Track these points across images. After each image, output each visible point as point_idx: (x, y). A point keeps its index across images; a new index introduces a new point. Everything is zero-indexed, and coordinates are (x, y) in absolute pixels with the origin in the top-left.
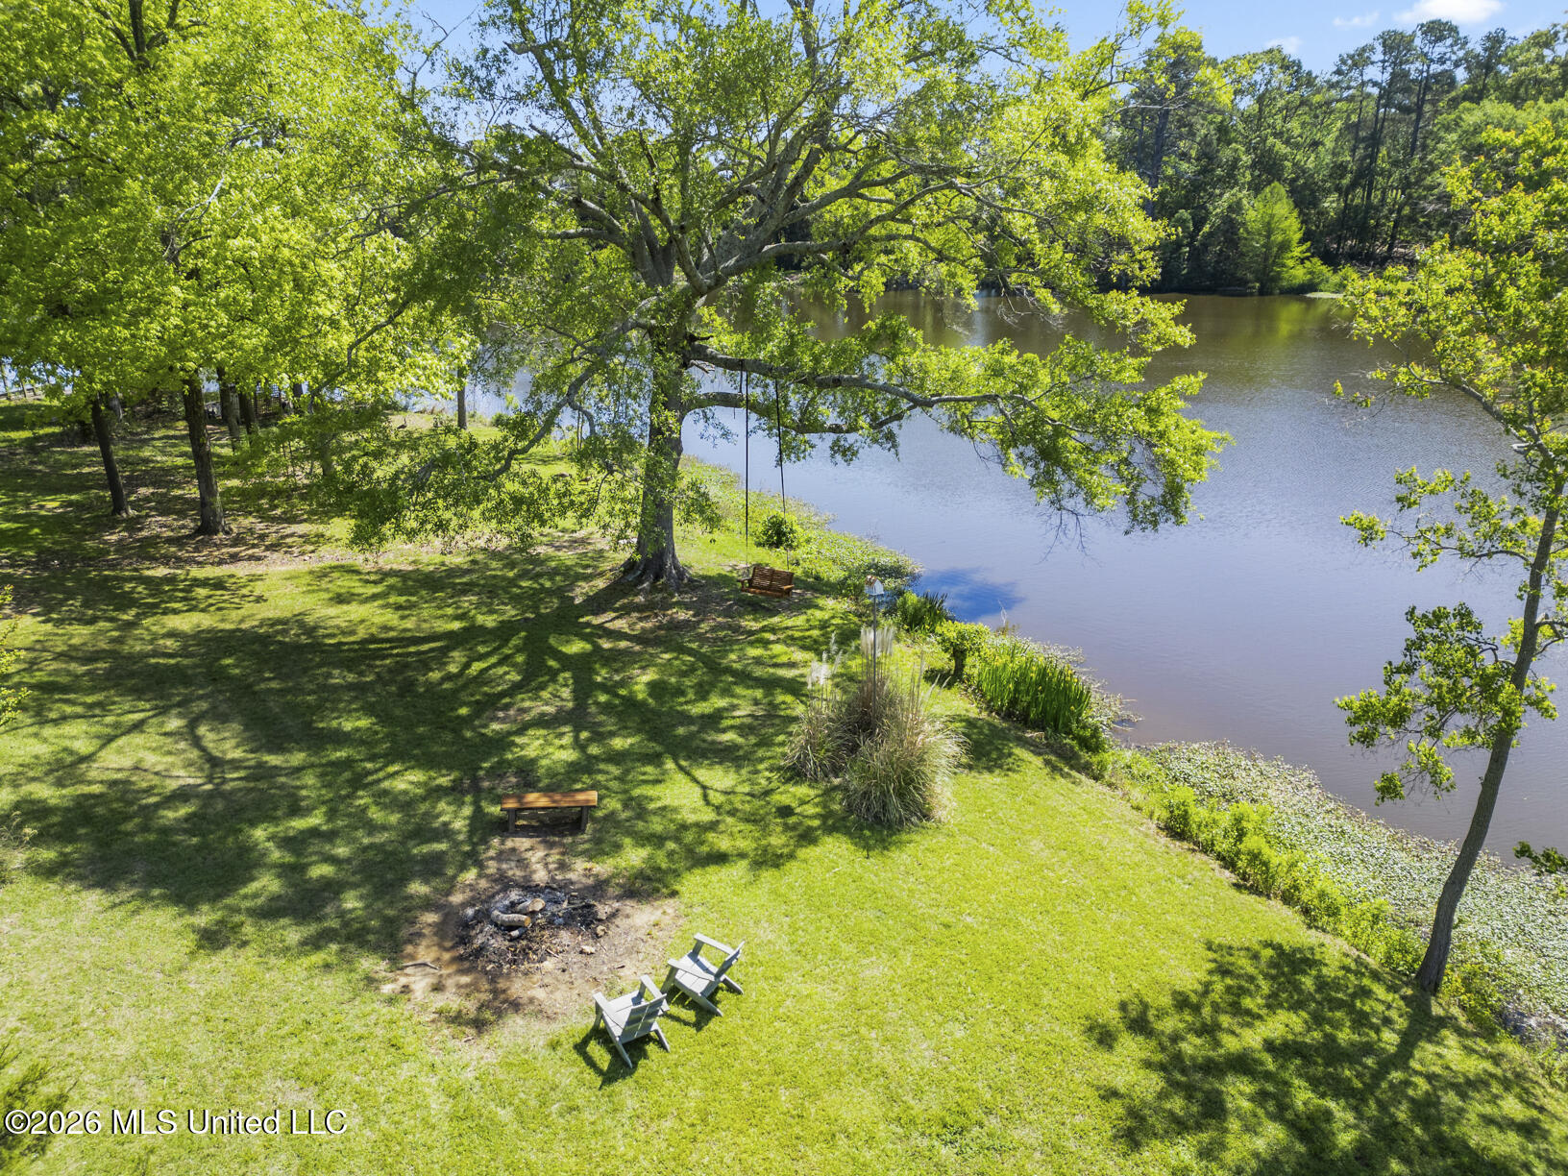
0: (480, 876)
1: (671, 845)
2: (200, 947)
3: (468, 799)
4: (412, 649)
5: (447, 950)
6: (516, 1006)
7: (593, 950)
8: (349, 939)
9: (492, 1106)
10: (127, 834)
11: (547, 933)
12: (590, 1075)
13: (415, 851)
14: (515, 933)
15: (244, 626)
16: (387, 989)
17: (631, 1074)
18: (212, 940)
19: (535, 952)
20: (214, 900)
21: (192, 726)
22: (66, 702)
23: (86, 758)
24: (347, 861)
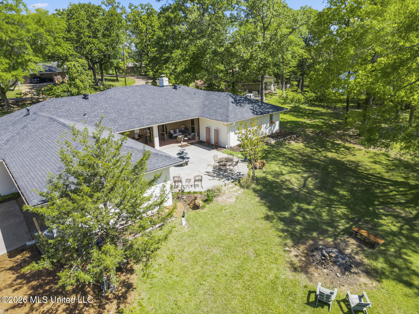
0: (333, 241)
1: (396, 270)
2: (264, 218)
3: (351, 223)
4: (380, 181)
5: (307, 251)
6: (306, 272)
7: (340, 276)
8: (290, 235)
9: (280, 286)
10: (274, 191)
11: (331, 263)
12: (305, 299)
13: (324, 226)
14: (323, 258)
15: (342, 160)
16: (287, 248)
17: (315, 308)
18: (267, 218)
19: (325, 265)
20: (275, 211)
21: (309, 177)
22: (291, 163)
23: (283, 175)
24: (307, 219)
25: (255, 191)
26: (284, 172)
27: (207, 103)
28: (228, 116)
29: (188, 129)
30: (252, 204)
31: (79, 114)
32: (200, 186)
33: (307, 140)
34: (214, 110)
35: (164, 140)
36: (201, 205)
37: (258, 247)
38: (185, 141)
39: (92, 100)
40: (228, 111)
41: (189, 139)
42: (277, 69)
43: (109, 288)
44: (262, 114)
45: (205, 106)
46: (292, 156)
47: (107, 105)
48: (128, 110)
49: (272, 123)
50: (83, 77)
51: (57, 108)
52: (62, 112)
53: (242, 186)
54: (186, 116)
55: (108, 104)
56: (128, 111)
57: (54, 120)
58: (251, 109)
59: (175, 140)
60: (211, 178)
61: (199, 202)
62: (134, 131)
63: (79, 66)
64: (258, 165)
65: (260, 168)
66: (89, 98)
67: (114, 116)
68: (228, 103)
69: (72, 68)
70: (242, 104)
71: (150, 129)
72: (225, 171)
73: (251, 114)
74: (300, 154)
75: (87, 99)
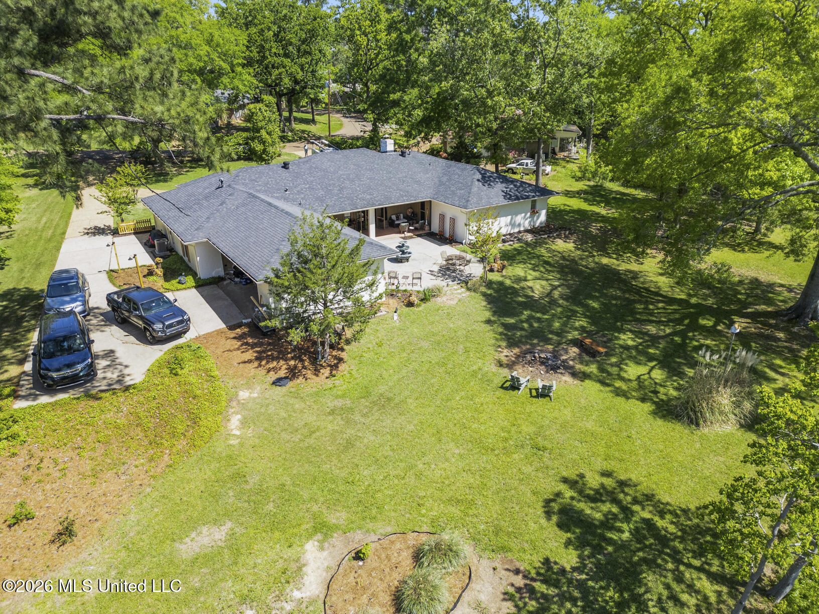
0: (553, 348)
2: (485, 321)
3: (585, 335)
4: (652, 296)
5: (520, 353)
6: (511, 368)
7: (543, 373)
8: (508, 338)
9: (481, 374)
10: (507, 297)
11: (539, 363)
12: (500, 384)
13: (549, 335)
14: (533, 359)
15: (619, 269)
16: (500, 349)
18: (488, 322)
19: (532, 365)
20: (499, 317)
21: (559, 286)
22: (544, 267)
23: (526, 280)
24: (534, 327)
25: (484, 295)
26: (529, 277)
27: (444, 179)
28: (468, 201)
29: (416, 214)
30: (476, 308)
31: (279, 189)
32: (419, 284)
33: (584, 239)
34: (453, 191)
35: (383, 228)
36: (416, 303)
37: (468, 345)
38: (409, 231)
39: (294, 170)
40: (469, 193)
41: (416, 229)
42: (579, 118)
43: (323, 357)
44: (517, 198)
45: (441, 183)
46: (550, 260)
47: (312, 179)
48: (339, 186)
49: (534, 212)
50: (270, 127)
51: (254, 180)
52: (260, 186)
53: (469, 289)
54: (413, 196)
55: (314, 177)
56: (338, 188)
57: (254, 196)
58: (503, 191)
59: (396, 230)
60: (434, 278)
61: (414, 299)
62: (343, 214)
63: (266, 111)
64: (496, 266)
65: (498, 271)
66: (290, 167)
67: (321, 193)
68: (472, 182)
69: (257, 113)
70: (492, 184)
71: (365, 213)
72: (454, 271)
73: (502, 198)
74: (563, 258)
75: (287, 168)
